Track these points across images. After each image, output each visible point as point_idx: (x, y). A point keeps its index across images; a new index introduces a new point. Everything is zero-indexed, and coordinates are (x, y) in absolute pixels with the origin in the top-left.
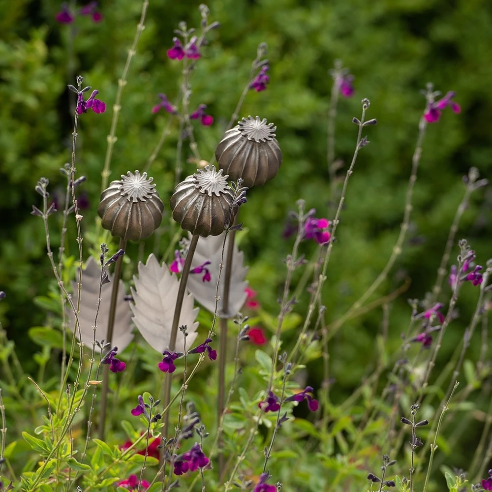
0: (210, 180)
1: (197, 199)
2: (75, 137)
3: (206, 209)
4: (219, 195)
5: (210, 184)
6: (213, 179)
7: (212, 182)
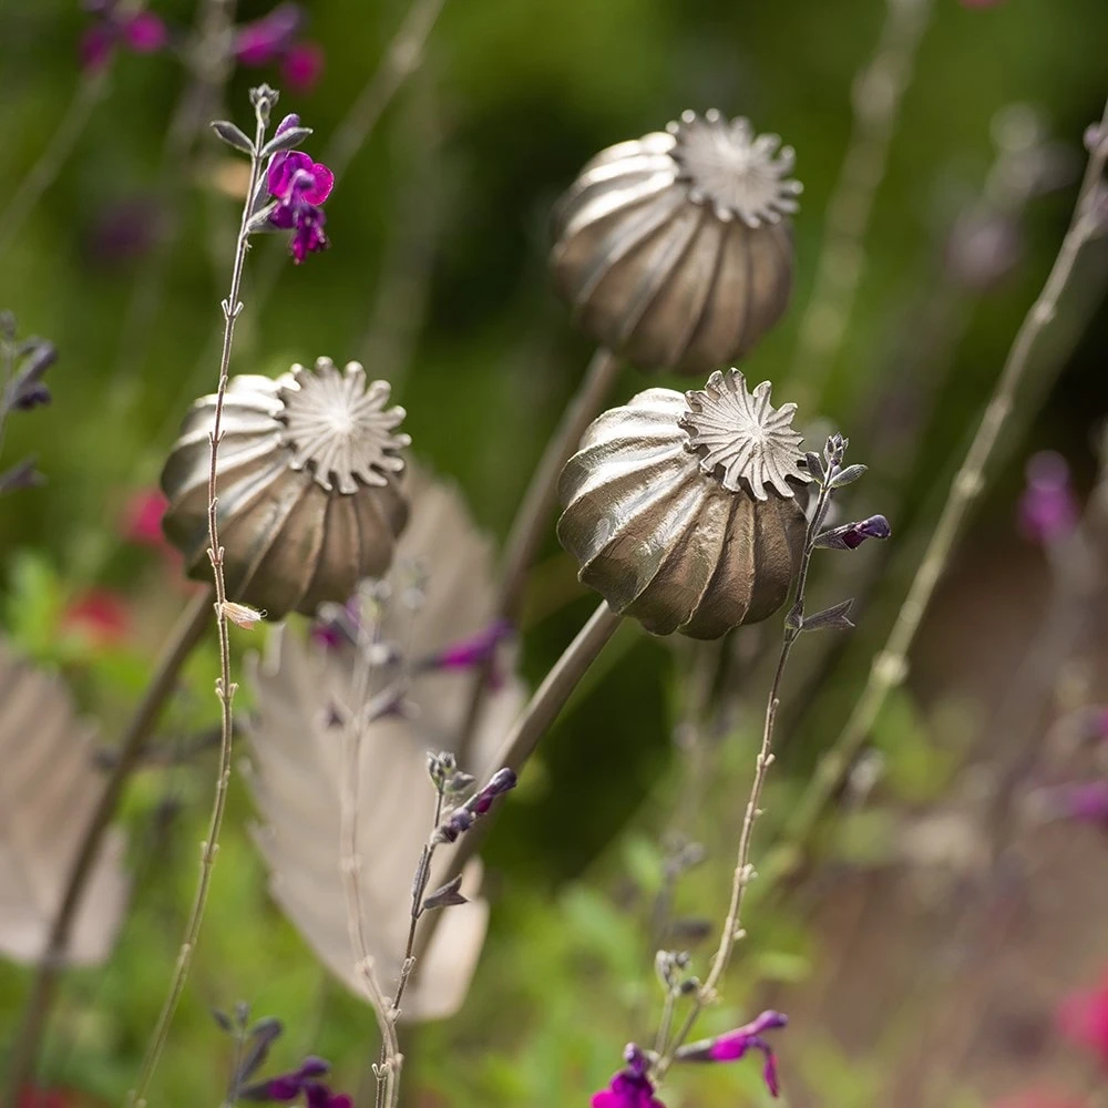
0: (747, 435)
1: (699, 512)
2: (231, 317)
3: (735, 546)
4: (765, 498)
5: (748, 450)
6: (753, 429)
7: (756, 440)
